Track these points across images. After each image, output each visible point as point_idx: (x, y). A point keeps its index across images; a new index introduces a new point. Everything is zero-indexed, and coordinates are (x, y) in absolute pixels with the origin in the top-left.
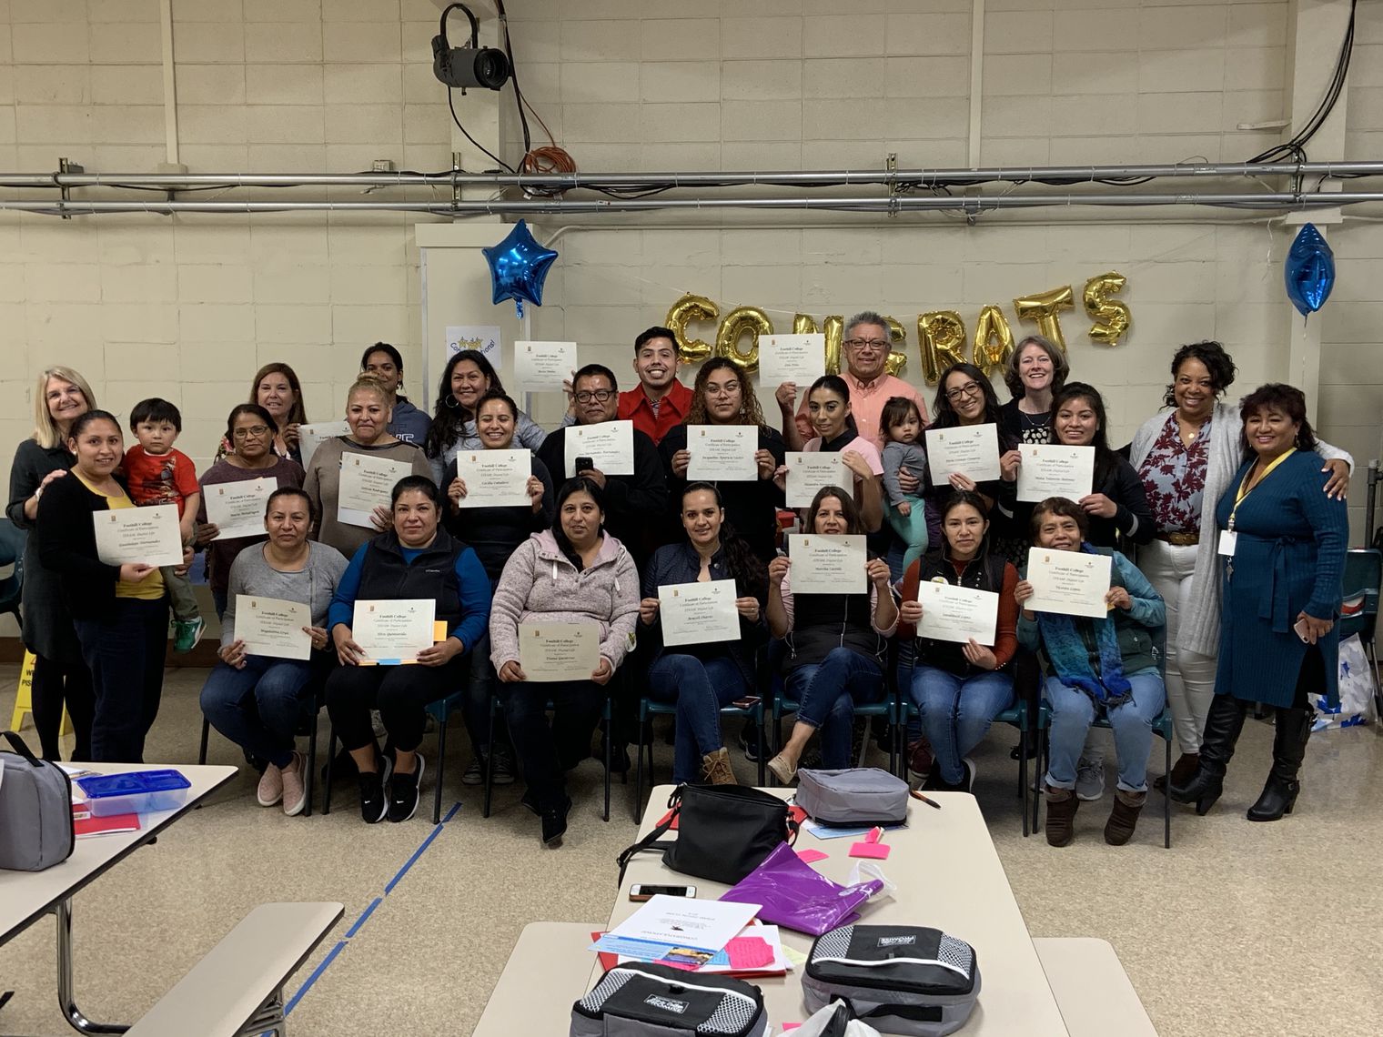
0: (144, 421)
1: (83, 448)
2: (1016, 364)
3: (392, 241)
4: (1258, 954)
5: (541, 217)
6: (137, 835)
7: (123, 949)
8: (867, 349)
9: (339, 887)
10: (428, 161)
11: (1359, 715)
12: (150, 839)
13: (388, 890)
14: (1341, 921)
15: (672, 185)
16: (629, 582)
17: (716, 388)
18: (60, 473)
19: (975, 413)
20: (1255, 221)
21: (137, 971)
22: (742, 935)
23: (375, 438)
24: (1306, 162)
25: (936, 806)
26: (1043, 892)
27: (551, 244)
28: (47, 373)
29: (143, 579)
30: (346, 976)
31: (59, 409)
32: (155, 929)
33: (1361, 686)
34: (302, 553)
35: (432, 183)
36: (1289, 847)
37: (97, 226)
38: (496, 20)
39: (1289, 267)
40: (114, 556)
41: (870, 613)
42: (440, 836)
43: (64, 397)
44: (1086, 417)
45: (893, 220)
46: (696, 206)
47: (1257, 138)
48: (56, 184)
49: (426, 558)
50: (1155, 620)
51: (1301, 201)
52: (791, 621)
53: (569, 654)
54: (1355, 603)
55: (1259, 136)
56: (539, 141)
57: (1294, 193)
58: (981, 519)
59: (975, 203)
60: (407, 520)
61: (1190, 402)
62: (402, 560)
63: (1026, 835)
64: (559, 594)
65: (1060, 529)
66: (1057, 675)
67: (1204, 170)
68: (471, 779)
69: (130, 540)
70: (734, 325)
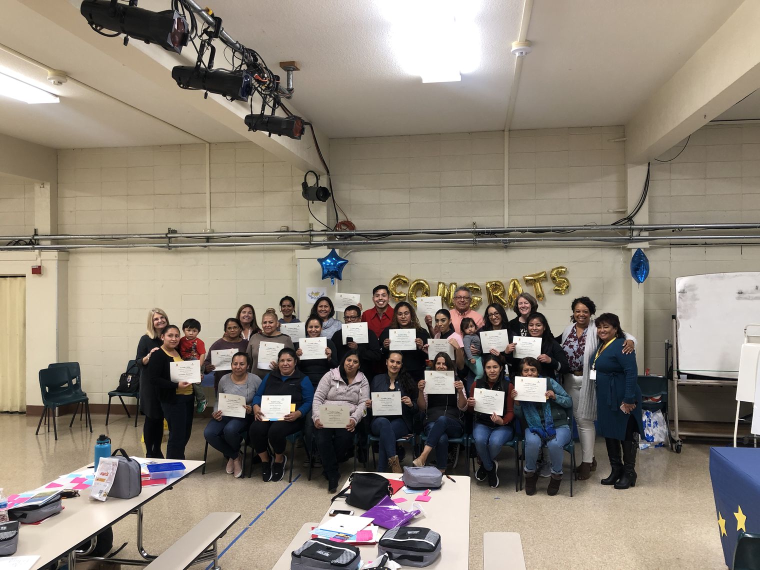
0: (187, 328)
1: (166, 338)
2: (517, 303)
3: (288, 256)
4: (595, 540)
5: (343, 246)
6: (165, 486)
7: (168, 527)
8: (462, 300)
9: (250, 506)
10: (300, 226)
11: (662, 443)
12: (170, 488)
13: (267, 508)
14: (632, 527)
15: (390, 234)
16: (365, 390)
17: (401, 314)
18: (157, 349)
19: (498, 324)
20: (616, 247)
21: (172, 536)
22: (365, 529)
23: (272, 333)
24: (634, 225)
25: (454, 481)
26: (518, 514)
27: (345, 257)
28: (153, 311)
29: (186, 387)
30: (246, 540)
31: (158, 324)
32: (181, 520)
33: (663, 431)
34: (245, 377)
35: (301, 235)
36: (619, 497)
37: (181, 252)
38: (326, 176)
39: (632, 265)
40: (176, 379)
41: (457, 401)
42: (290, 487)
43: (160, 320)
44: (539, 326)
45: (475, 246)
46: (399, 242)
47: (615, 215)
48: (167, 237)
49: (290, 379)
50: (566, 404)
51: (632, 239)
52: (427, 405)
53: (338, 417)
54: (658, 398)
55: (616, 214)
56: (341, 218)
57: (630, 236)
58: (499, 366)
59: (506, 240)
60: (283, 365)
61: (581, 319)
62: (281, 381)
63: (517, 491)
64: (339, 394)
65: (530, 371)
66: (529, 427)
67: (595, 227)
68: (306, 465)
69: (182, 373)
70: (415, 286)
